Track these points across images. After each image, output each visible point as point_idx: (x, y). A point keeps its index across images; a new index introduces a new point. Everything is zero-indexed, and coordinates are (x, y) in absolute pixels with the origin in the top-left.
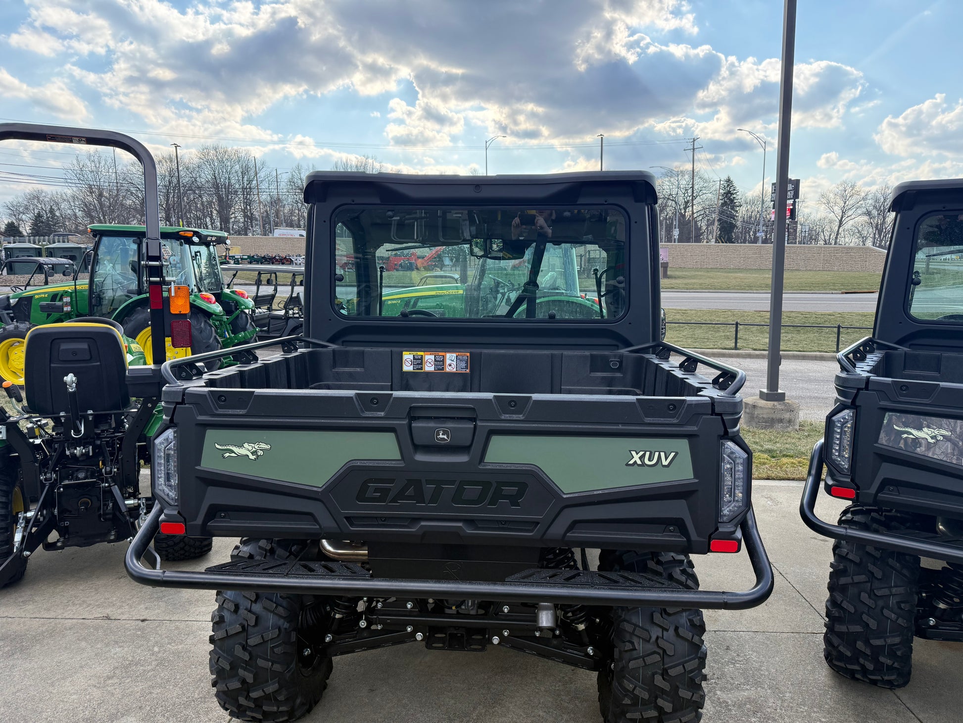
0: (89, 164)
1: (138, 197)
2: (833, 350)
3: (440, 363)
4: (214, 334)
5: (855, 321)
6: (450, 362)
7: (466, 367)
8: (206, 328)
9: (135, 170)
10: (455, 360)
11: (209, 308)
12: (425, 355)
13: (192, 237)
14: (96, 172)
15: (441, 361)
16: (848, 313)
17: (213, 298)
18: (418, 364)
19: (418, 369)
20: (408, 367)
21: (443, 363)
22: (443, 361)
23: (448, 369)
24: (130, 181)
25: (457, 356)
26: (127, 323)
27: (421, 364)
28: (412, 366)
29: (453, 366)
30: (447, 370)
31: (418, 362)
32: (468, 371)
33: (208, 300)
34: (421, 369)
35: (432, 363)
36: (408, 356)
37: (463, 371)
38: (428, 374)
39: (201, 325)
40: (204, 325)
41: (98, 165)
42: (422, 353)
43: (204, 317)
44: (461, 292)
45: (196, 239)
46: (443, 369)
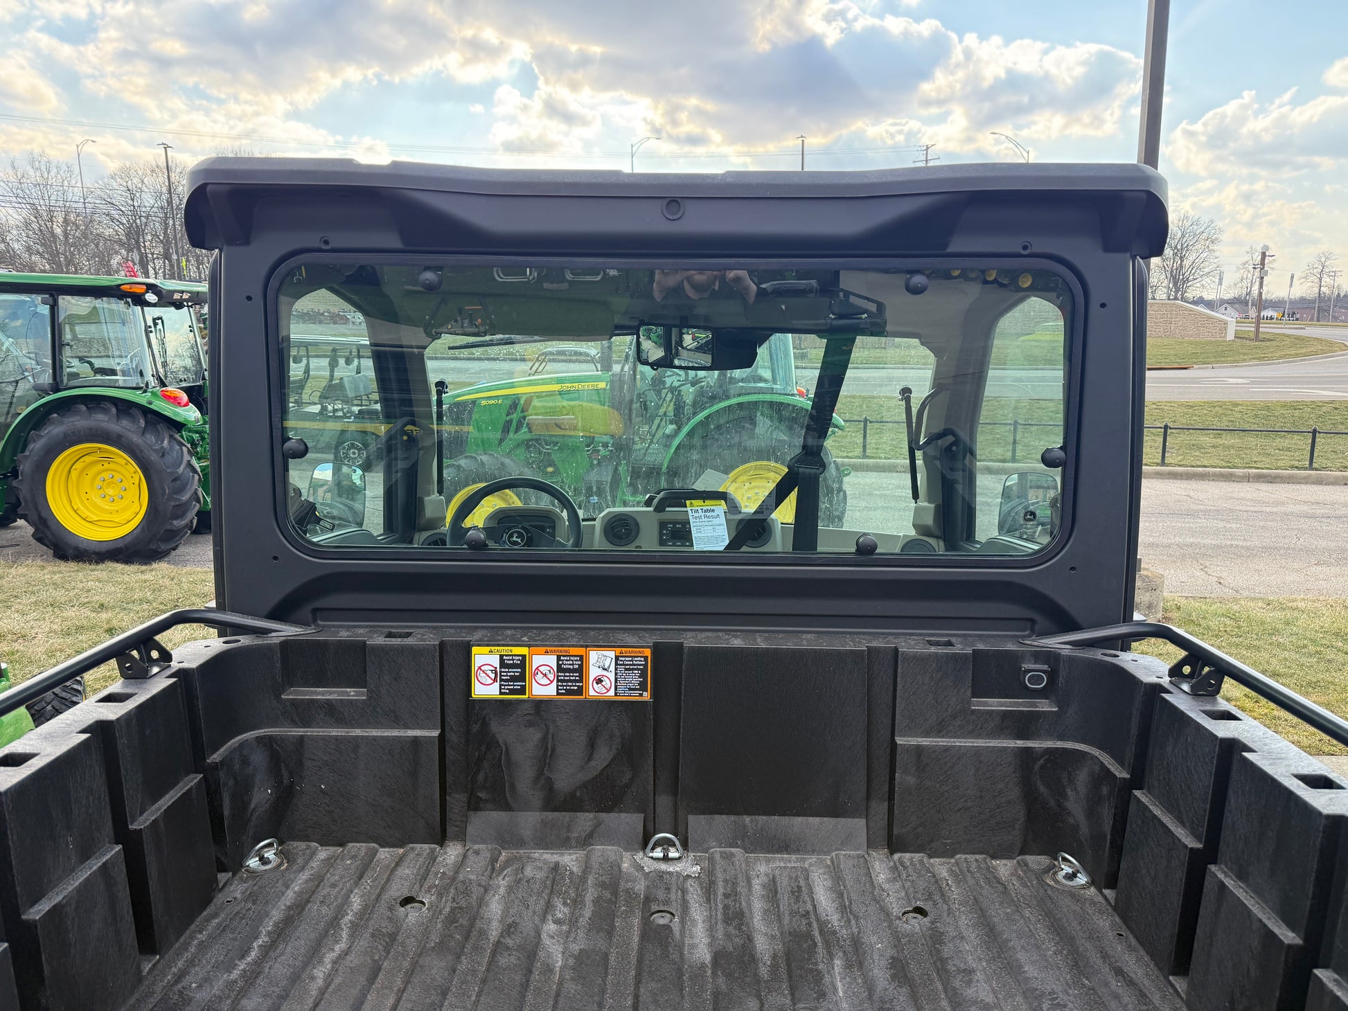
0: (31, 172)
1: (123, 224)
2: (1155, 461)
3: (573, 674)
4: (186, 457)
5: (1178, 415)
6: (601, 672)
7: (643, 686)
8: (171, 448)
9: (115, 184)
10: (612, 668)
11: (177, 414)
12: (531, 656)
13: (144, 294)
14: (43, 185)
15: (574, 671)
16: (1166, 402)
17: (185, 397)
18: (513, 679)
19: (512, 692)
20: (485, 688)
21: (581, 676)
22: (581, 671)
23: (593, 691)
24: (109, 200)
25: (617, 658)
26: (34, 441)
27: (522, 677)
28: (497, 685)
29: (606, 682)
30: (592, 693)
31: (515, 672)
32: (647, 696)
33: (174, 400)
34: (522, 691)
35: (551, 677)
36: (485, 659)
37: (635, 697)
38: (541, 705)
39: (163, 442)
40: (169, 442)
41: (46, 175)
42: (523, 651)
43: (169, 428)
44: (602, 385)
45: (151, 297)
46: (580, 691)
